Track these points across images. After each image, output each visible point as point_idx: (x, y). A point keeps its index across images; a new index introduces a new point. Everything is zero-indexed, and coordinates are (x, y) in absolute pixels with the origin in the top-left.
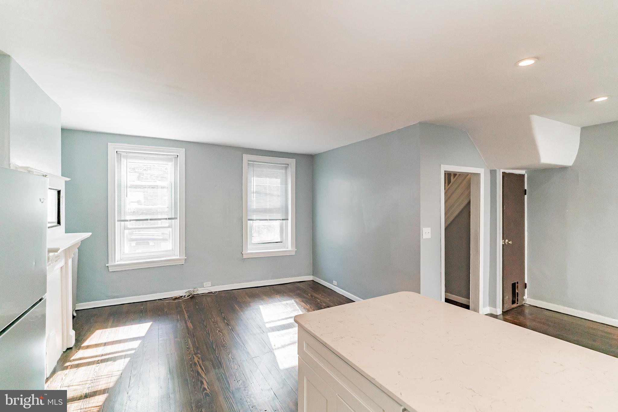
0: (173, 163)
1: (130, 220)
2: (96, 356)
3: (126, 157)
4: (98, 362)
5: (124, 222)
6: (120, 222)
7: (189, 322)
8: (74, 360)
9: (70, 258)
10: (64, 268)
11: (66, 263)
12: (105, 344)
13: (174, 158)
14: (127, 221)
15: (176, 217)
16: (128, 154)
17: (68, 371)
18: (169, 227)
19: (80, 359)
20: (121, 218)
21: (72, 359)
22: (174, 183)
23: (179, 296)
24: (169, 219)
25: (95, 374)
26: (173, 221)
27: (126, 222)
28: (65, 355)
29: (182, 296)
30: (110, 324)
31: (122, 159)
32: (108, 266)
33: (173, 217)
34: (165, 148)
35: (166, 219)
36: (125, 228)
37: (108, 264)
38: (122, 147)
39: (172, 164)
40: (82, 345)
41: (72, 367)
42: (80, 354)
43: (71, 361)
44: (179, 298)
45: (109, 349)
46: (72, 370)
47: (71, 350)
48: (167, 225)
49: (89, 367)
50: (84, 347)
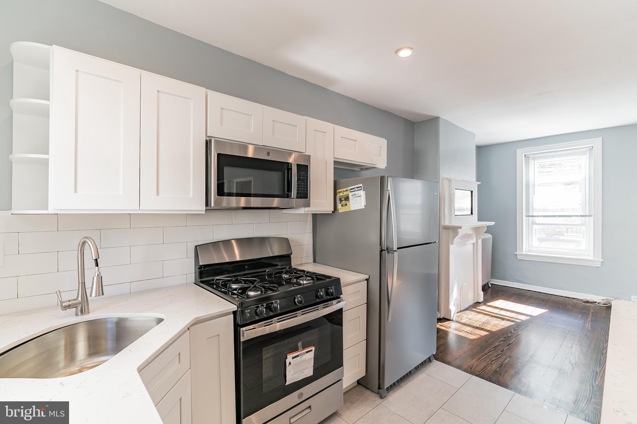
0: (588, 155)
1: (538, 216)
2: (493, 313)
3: (534, 159)
4: (492, 316)
5: (532, 218)
6: (528, 217)
7: (589, 323)
8: (478, 309)
9: (479, 239)
10: (475, 245)
11: (477, 242)
12: (502, 309)
13: (588, 150)
14: (535, 216)
15: (590, 214)
16: (535, 155)
17: (473, 312)
18: (582, 224)
19: (483, 310)
20: (529, 213)
21: (478, 308)
22: (588, 178)
23: (592, 301)
24: (581, 216)
25: (487, 321)
26: (587, 218)
27: (534, 218)
28: (475, 304)
29: (596, 302)
30: (512, 299)
31: (530, 161)
32: (516, 254)
33: (588, 214)
34: (577, 141)
35: (578, 216)
36: (534, 223)
37: (516, 252)
38: (529, 150)
39: (586, 157)
40: (487, 304)
41: (476, 312)
42: (483, 307)
43: (477, 309)
44: (591, 302)
45: (503, 313)
46: (475, 313)
47: (479, 304)
48: (580, 223)
49: (486, 316)
50: (487, 305)
